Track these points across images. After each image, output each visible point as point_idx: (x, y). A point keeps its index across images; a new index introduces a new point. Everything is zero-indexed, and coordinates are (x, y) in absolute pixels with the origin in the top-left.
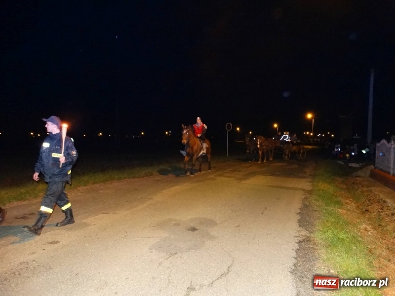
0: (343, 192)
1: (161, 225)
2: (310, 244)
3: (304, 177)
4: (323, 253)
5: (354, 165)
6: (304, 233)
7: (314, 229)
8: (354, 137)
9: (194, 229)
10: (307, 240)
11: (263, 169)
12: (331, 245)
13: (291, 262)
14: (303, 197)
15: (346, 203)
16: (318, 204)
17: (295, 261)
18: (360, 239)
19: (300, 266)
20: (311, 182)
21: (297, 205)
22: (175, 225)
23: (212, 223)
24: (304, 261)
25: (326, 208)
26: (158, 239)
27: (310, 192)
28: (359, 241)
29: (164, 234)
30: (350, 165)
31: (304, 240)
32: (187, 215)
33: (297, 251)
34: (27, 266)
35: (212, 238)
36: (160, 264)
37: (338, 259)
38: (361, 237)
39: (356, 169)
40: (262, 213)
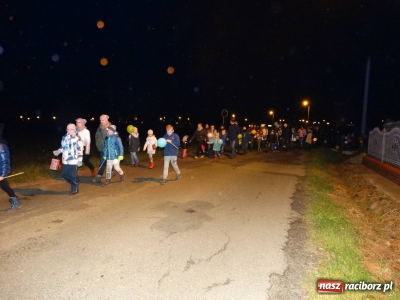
0: (335, 179)
1: (160, 207)
2: (301, 225)
3: (297, 164)
4: (313, 233)
5: (347, 153)
6: (296, 215)
7: (306, 212)
8: (349, 125)
9: (191, 211)
10: (299, 221)
11: (258, 156)
12: (320, 226)
13: (282, 241)
14: (296, 182)
15: (338, 189)
16: (311, 189)
17: (287, 240)
18: (348, 221)
19: (291, 244)
20: (305, 168)
21: (290, 190)
22: (174, 207)
23: (209, 206)
24: (295, 240)
25: (318, 193)
26: (158, 220)
27: (304, 178)
28: (347, 223)
29: (163, 215)
30: (343, 152)
31: (296, 222)
32: (185, 199)
33: (289, 231)
34: (34, 241)
35: (209, 219)
36: (161, 241)
37: (327, 238)
38: (350, 219)
39: (350, 157)
40: (257, 197)
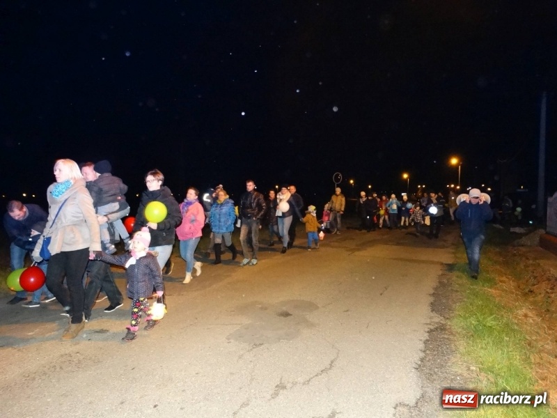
0: (498, 267)
1: (243, 310)
2: (444, 334)
3: (443, 247)
4: (462, 345)
5: (517, 230)
6: (437, 319)
7: (452, 315)
8: (519, 190)
9: (286, 314)
10: (442, 328)
11: (386, 237)
12: (474, 334)
13: (416, 356)
14: (440, 273)
15: (501, 281)
16: (460, 282)
17: (422, 355)
18: (516, 327)
19: (428, 361)
20: (453, 253)
21: (430, 283)
22: (262, 308)
23: (311, 306)
24: (435, 355)
25: (471, 287)
26: (238, 327)
27: (451, 267)
28: (513, 330)
29: (246, 321)
30: (512, 230)
31: (436, 329)
32: (278, 297)
33: (426, 342)
34: (69, 358)
35: (311, 325)
36: (240, 357)
37: (482, 353)
38: (517, 325)
39: (520, 236)
40: (381, 294)
